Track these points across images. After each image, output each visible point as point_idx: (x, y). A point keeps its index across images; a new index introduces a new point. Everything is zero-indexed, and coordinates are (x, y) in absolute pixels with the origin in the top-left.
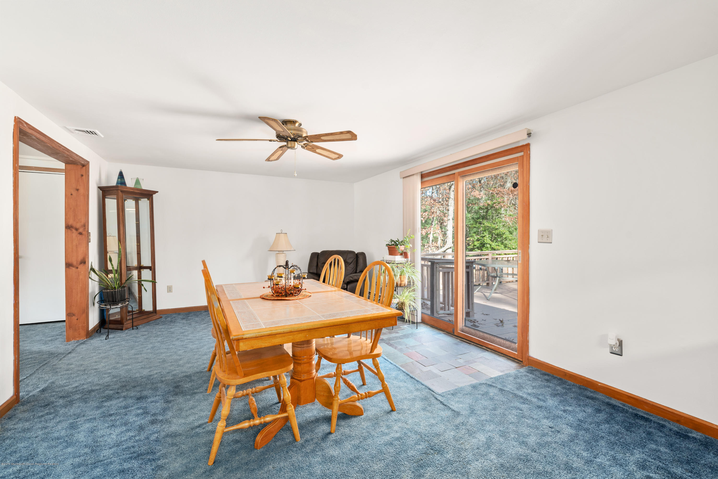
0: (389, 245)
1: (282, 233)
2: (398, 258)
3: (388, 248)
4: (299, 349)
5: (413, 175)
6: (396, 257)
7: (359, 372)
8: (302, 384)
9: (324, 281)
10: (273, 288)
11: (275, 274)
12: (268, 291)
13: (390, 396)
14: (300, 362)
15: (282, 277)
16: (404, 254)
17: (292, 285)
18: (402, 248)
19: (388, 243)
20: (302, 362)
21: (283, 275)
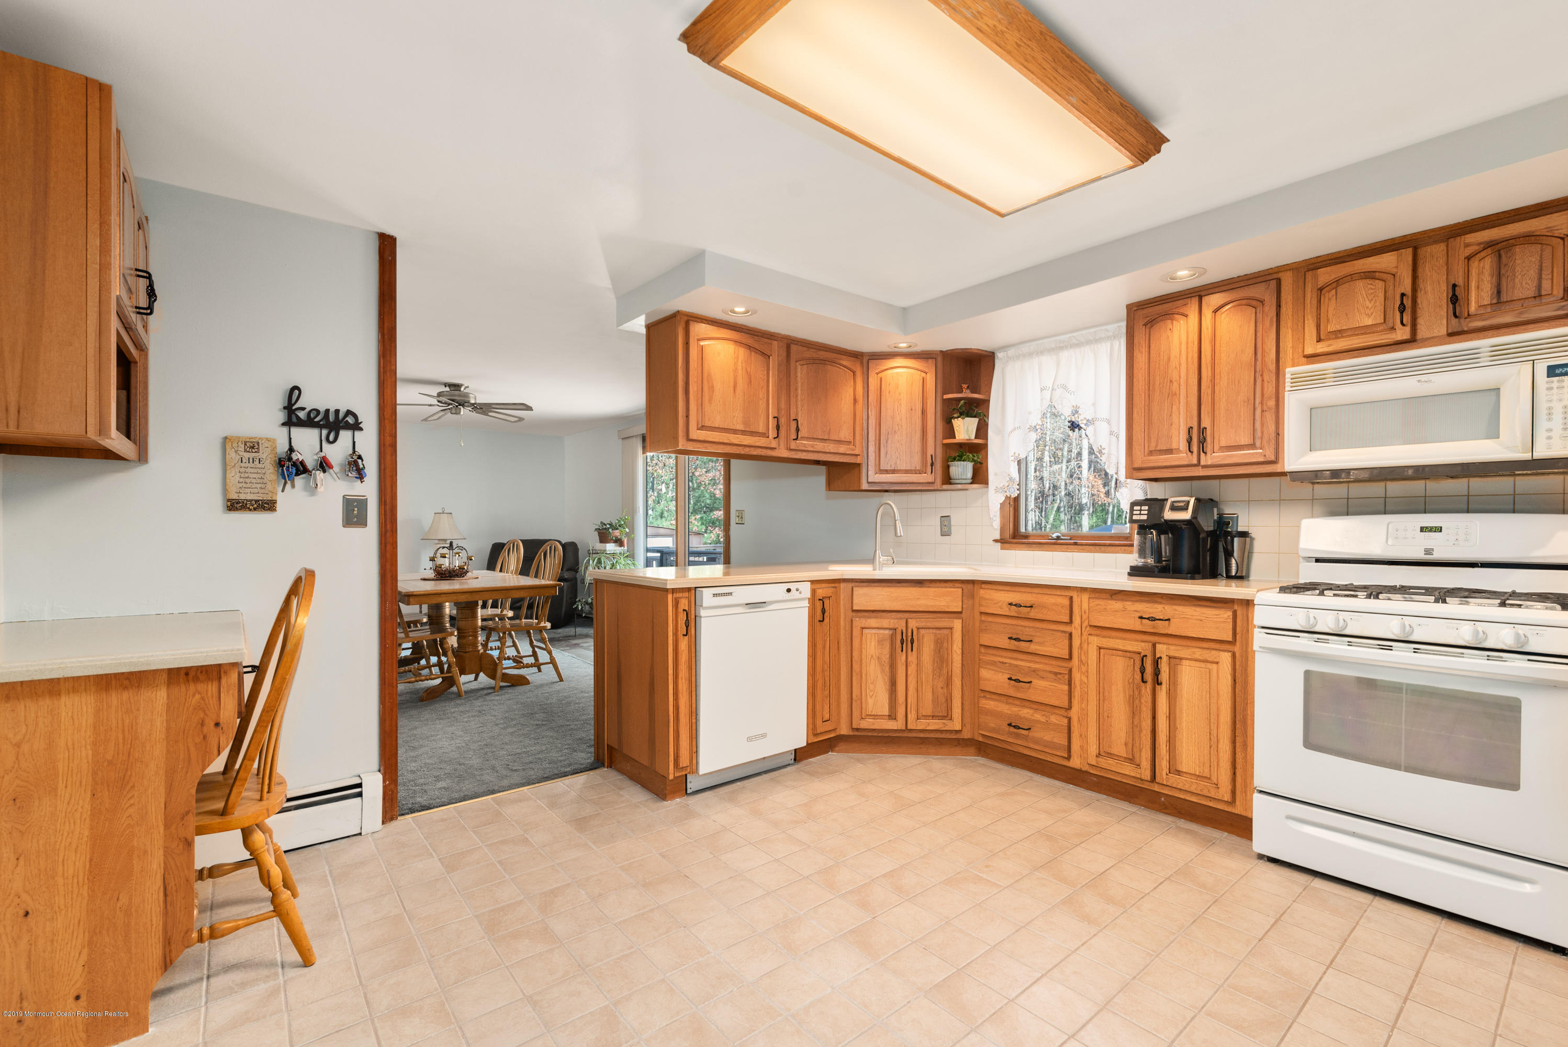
0: (599, 529)
1: (443, 513)
2: (610, 547)
3: (599, 533)
4: (464, 622)
5: (632, 437)
6: (608, 545)
7: (533, 658)
8: (467, 655)
9: (501, 571)
10: (435, 570)
11: (438, 555)
12: (431, 574)
13: (558, 668)
14: (464, 635)
15: (445, 557)
16: (619, 542)
17: (457, 565)
18: (617, 533)
19: (598, 527)
20: (467, 634)
21: (447, 556)
